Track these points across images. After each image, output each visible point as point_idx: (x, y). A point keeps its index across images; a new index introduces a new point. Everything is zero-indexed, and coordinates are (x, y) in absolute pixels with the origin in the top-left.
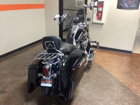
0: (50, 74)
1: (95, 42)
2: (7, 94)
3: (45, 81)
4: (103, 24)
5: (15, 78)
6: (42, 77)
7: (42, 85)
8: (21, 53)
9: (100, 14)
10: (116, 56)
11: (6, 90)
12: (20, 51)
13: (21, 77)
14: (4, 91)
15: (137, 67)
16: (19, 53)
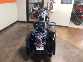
0: (41, 43)
1: (53, 23)
2: (11, 58)
3: (39, 47)
4: (53, 12)
5: (11, 48)
6: (37, 45)
7: (38, 49)
8: (6, 31)
9: (51, 7)
10: (61, 30)
11: (9, 56)
12: (4, 30)
13: (14, 47)
14: (8, 57)
15: (73, 34)
16: (4, 32)
